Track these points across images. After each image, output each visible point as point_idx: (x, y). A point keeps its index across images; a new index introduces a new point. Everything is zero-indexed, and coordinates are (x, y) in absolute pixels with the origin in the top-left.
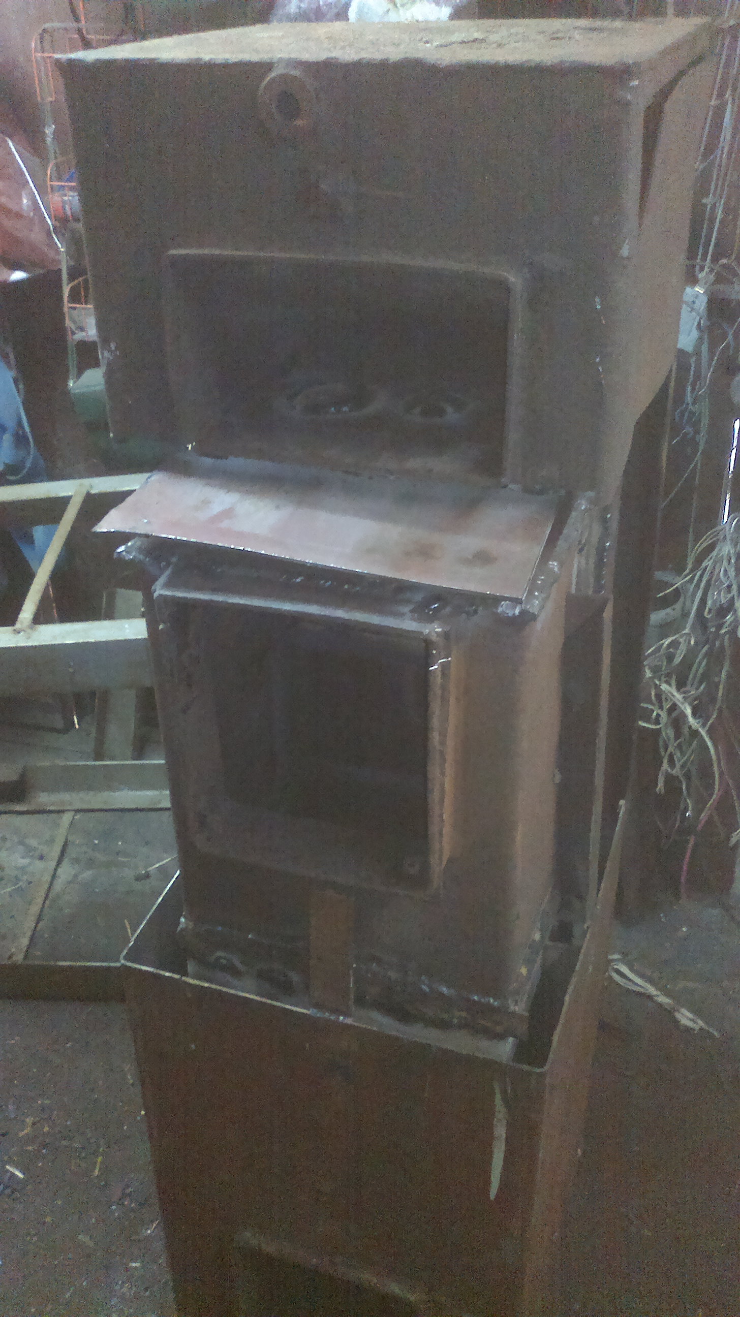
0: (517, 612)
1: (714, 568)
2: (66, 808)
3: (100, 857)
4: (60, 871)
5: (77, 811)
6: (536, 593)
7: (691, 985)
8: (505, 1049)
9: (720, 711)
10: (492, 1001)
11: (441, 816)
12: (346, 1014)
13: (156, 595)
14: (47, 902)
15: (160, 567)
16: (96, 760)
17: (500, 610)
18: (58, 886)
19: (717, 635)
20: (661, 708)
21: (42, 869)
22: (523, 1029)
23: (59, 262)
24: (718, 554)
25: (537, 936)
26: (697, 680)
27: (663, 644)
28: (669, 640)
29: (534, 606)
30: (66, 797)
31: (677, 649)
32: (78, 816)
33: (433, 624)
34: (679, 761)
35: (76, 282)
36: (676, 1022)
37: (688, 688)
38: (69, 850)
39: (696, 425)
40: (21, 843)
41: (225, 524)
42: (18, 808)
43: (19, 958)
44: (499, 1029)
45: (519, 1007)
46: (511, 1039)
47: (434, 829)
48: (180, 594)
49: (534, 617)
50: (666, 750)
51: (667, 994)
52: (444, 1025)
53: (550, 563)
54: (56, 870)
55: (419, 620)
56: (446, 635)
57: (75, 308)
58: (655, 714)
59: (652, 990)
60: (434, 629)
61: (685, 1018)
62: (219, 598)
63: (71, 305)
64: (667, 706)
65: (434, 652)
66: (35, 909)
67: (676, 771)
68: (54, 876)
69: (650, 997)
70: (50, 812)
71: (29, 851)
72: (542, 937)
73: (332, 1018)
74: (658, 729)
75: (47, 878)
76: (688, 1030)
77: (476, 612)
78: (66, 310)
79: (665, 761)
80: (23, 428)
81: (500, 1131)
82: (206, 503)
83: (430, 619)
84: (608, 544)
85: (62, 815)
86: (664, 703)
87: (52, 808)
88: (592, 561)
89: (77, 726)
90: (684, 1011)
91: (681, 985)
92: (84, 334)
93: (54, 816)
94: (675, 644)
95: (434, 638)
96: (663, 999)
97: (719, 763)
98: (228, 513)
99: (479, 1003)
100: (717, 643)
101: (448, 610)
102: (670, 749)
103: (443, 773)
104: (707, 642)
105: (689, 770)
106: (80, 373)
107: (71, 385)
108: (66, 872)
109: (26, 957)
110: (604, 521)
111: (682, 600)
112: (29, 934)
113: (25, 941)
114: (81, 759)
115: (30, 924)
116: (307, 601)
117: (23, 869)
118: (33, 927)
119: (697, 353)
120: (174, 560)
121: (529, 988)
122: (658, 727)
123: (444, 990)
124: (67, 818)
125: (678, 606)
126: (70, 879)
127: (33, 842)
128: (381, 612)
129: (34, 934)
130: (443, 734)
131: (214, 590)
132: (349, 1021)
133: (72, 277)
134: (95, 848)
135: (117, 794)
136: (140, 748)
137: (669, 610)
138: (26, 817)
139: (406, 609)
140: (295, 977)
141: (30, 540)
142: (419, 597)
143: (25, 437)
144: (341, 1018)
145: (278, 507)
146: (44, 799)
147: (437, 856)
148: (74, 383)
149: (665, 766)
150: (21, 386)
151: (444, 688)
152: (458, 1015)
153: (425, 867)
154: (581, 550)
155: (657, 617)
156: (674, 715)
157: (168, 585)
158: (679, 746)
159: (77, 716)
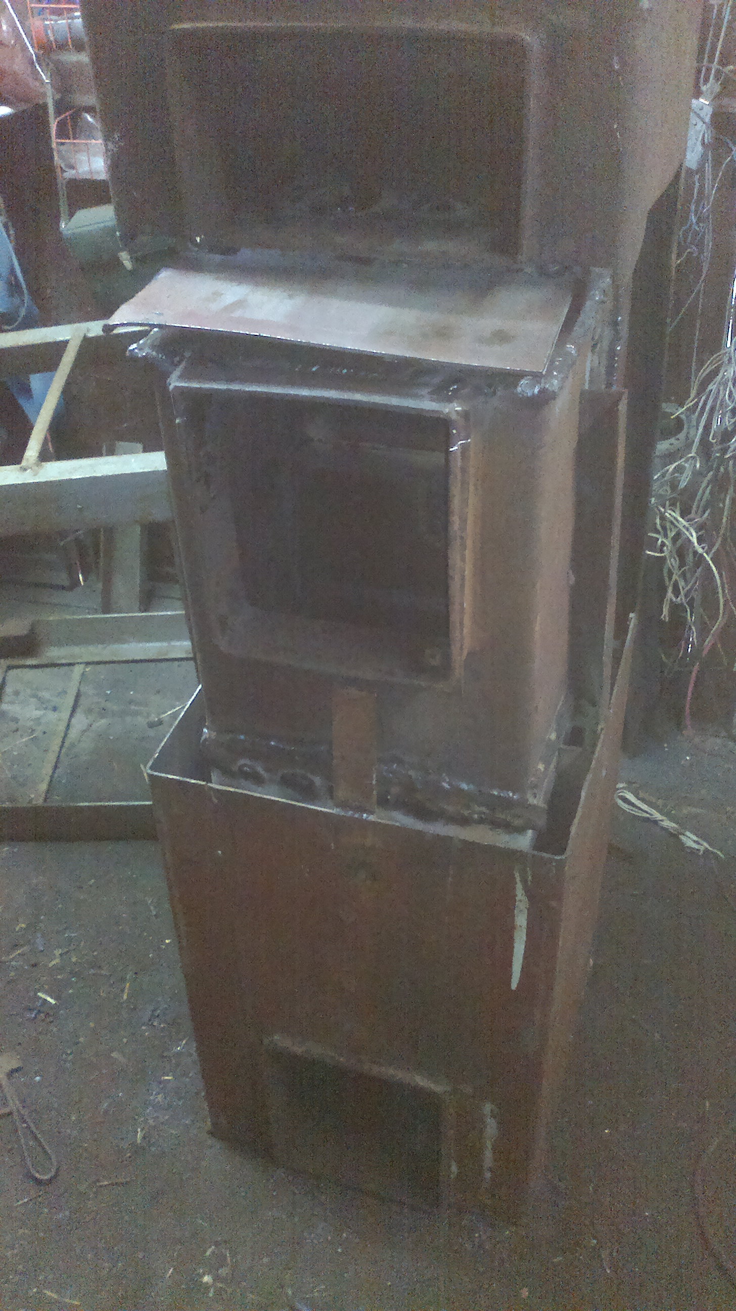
0: (536, 391)
1: (719, 392)
2: (76, 661)
3: (113, 707)
4: (73, 721)
5: (88, 664)
6: (555, 373)
7: (694, 810)
8: (524, 842)
9: (725, 540)
10: (511, 794)
11: (462, 604)
12: (371, 813)
13: (171, 387)
14: (63, 751)
15: (173, 362)
16: (104, 613)
17: (519, 389)
18: (73, 734)
19: (722, 461)
20: (666, 536)
21: (56, 720)
22: (542, 822)
23: (44, 95)
24: (722, 378)
25: (553, 736)
26: (701, 509)
27: (668, 470)
28: (673, 466)
29: (554, 384)
30: (76, 650)
31: (682, 473)
32: (89, 668)
33: (453, 404)
34: (683, 589)
35: (63, 116)
36: (681, 846)
37: (692, 515)
38: (82, 700)
39: (700, 245)
40: (35, 696)
41: (237, 314)
42: (30, 662)
43: (40, 802)
44: (517, 822)
45: (538, 800)
46: (530, 833)
47: (455, 617)
48: (195, 385)
49: (553, 396)
50: (670, 579)
51: (672, 819)
52: (464, 821)
53: (568, 346)
54: (70, 721)
55: (438, 401)
56: (466, 415)
57: (63, 144)
58: (660, 542)
59: (657, 816)
60: (453, 409)
61: (690, 840)
62: (235, 387)
63: (59, 141)
64: (671, 534)
65: (454, 431)
66: (52, 757)
67: (681, 599)
68: (68, 726)
69: (655, 822)
70: (63, 665)
71: (42, 703)
72: (558, 737)
73: (356, 816)
74: (662, 557)
75: (62, 727)
76: (693, 852)
77: (494, 393)
78: (54, 145)
79: (670, 590)
80: (16, 277)
81: (521, 920)
82: (217, 295)
83: (450, 400)
84: (619, 348)
85: (72, 667)
86: (669, 532)
87: (64, 661)
88: (604, 362)
89: (82, 584)
90: (688, 833)
91: (686, 810)
92: (74, 172)
93: (64, 670)
94: (680, 469)
95: (454, 417)
96: (667, 823)
97: (723, 591)
98: (240, 304)
99: (499, 797)
100: (722, 469)
101: (466, 391)
102: (675, 577)
103: (463, 560)
104: (710, 469)
105: (693, 599)
106: (71, 215)
107: (63, 226)
108: (80, 721)
109: (45, 800)
110: (615, 324)
111: (685, 430)
112: (48, 779)
113: (44, 787)
114: (89, 613)
115: (47, 770)
116: (325, 386)
117: (38, 720)
118: (50, 773)
119: (701, 170)
120: (187, 354)
121: (547, 785)
122: (663, 555)
123: (464, 786)
124: (78, 670)
125: (682, 436)
126: (84, 728)
127: (46, 695)
128: (399, 394)
129: (51, 781)
130: (464, 520)
131: (230, 380)
132: (372, 818)
133: (58, 112)
134: (108, 698)
135: (125, 646)
136: (148, 600)
137: (673, 440)
138: (38, 672)
139: (425, 391)
140: (318, 781)
141: (27, 391)
142: (437, 380)
143: (18, 285)
144: (365, 815)
145: (290, 297)
146: (54, 653)
147: (458, 645)
148: (66, 224)
149: (670, 594)
150: (12, 232)
151: (464, 470)
152: (478, 810)
153: (447, 657)
154: (594, 346)
155: (663, 446)
156: (679, 542)
157: (181, 377)
158: (684, 575)
159: (82, 574)
